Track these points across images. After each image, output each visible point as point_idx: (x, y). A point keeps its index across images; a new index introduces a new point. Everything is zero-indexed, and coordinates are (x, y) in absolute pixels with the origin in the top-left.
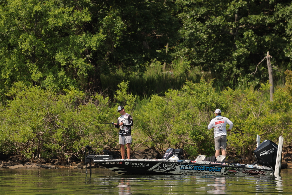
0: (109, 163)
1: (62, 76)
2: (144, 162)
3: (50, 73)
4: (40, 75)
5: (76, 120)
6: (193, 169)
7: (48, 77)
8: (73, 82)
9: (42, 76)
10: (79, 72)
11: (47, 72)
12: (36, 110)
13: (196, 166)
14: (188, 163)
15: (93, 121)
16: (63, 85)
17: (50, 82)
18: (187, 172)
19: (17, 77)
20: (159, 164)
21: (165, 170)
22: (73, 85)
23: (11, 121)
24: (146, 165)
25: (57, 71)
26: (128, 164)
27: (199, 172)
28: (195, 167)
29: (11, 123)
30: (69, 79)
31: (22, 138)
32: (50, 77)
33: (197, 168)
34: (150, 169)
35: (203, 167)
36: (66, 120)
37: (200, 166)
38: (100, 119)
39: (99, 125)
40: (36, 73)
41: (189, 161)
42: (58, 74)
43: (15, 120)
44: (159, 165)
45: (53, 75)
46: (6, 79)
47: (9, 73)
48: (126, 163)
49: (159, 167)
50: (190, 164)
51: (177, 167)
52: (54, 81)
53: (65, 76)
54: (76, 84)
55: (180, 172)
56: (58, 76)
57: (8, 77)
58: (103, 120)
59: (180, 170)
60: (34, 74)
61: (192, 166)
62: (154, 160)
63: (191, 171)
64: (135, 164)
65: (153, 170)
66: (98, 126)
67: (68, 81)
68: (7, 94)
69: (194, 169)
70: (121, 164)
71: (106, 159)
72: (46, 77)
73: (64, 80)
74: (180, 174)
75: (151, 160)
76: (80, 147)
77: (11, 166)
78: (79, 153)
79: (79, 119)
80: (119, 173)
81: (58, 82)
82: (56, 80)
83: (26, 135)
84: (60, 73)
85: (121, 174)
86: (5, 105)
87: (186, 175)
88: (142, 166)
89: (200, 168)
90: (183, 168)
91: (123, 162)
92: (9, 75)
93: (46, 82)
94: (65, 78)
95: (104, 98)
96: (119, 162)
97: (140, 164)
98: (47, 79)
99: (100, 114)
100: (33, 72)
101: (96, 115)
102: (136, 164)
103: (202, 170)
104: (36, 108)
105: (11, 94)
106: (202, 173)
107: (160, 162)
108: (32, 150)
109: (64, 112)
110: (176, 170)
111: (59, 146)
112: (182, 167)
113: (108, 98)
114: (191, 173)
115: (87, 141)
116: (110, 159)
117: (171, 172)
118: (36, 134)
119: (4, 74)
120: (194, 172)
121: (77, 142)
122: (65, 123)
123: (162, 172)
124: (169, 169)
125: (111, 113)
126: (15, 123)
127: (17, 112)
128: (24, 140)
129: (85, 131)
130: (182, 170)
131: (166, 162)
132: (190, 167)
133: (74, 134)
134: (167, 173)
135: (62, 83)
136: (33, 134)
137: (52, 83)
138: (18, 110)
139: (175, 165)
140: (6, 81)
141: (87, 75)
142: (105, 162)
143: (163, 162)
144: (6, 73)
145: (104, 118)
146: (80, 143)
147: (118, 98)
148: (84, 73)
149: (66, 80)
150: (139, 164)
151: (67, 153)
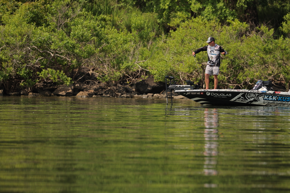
0: (190, 93)
1: (221, 7)
2: (225, 93)
3: (209, 4)
4: (199, 6)
5: (241, 51)
6: (277, 100)
7: (207, 8)
8: (232, 13)
9: (201, 7)
10: (239, 4)
11: (206, 3)
12: (201, 40)
13: (281, 97)
14: (272, 94)
15: (258, 52)
16: (222, 16)
17: (209, 13)
18: (271, 103)
19: (176, 8)
20: (241, 94)
21: (248, 101)
22: (232, 17)
23: (175, 51)
24: (227, 95)
25: (216, 2)
26: (209, 94)
27: (284, 103)
28: (279, 98)
29: (176, 53)
30: (228, 10)
31: (188, 69)
32: (209, 8)
33: (282, 99)
34: (232, 100)
35: (288, 98)
36: (231, 51)
37: (285, 97)
38: (265, 50)
39: (264, 56)
40: (195, 4)
41: (273, 92)
42: (217, 5)
43: (180, 50)
44: (241, 96)
45: (213, 6)
46: (164, 10)
47: (168, 4)
48: (207, 93)
49: (242, 97)
50: (274, 95)
51: (261, 98)
52: (213, 12)
53: (224, 7)
54: (235, 16)
55: (264, 103)
56: (217, 7)
57: (167, 7)
58: (267, 52)
59: (263, 100)
60: (193, 5)
61: (276, 97)
62: (236, 91)
63: (276, 102)
64: (216, 94)
65: (235, 100)
66: (263, 58)
67: (227, 12)
68: (170, 24)
69: (279, 100)
70: (202, 95)
71: (187, 89)
72: (205, 8)
73: (223, 11)
74: (264, 105)
75: (232, 90)
76: (244, 78)
77: (175, 95)
78: (243, 84)
79: (244, 50)
80: (202, 104)
81: (217, 13)
82: (215, 11)
83: (191, 65)
84: (218, 4)
85: (204, 105)
86: (166, 35)
87: (271, 106)
88: (223, 96)
89: (284, 99)
90: (267, 99)
91: (205, 93)
92: (168, 5)
93: (205, 12)
94: (224, 9)
95: (269, 30)
96: (200, 92)
97: (222, 95)
98: (206, 10)
99: (265, 46)
100: (191, 3)
101: (260, 46)
102: (218, 95)
103: (287, 100)
104: (201, 39)
105: (174, 24)
106: (287, 104)
107: (242, 92)
108: (196, 80)
109: (228, 43)
110: (260, 100)
111: (224, 77)
112: (266, 97)
113: (273, 29)
114: (275, 104)
115: (252, 73)
116: (191, 89)
117: (254, 103)
118: (201, 65)
119: (163, 5)
120: (279, 103)
121: (242, 73)
122: (229, 54)
123: (244, 102)
124: (252, 99)
125: (276, 44)
126: (180, 54)
127: (181, 42)
128: (190, 70)
129: (249, 62)
130: (266, 101)
131: (248, 93)
132: (274, 98)
133: (238, 65)
134: (250, 104)
135: (221, 14)
136: (198, 64)
137: (211, 14)
138: (183, 41)
139: (258, 96)
140: (165, 12)
141: (246, 6)
142: (186, 92)
143: (245, 93)
144: (165, 3)
145: (269, 49)
146: (245, 74)
147: (284, 30)
148: (243, 5)
149: (225, 11)
150: (220, 95)
151: (231, 84)
